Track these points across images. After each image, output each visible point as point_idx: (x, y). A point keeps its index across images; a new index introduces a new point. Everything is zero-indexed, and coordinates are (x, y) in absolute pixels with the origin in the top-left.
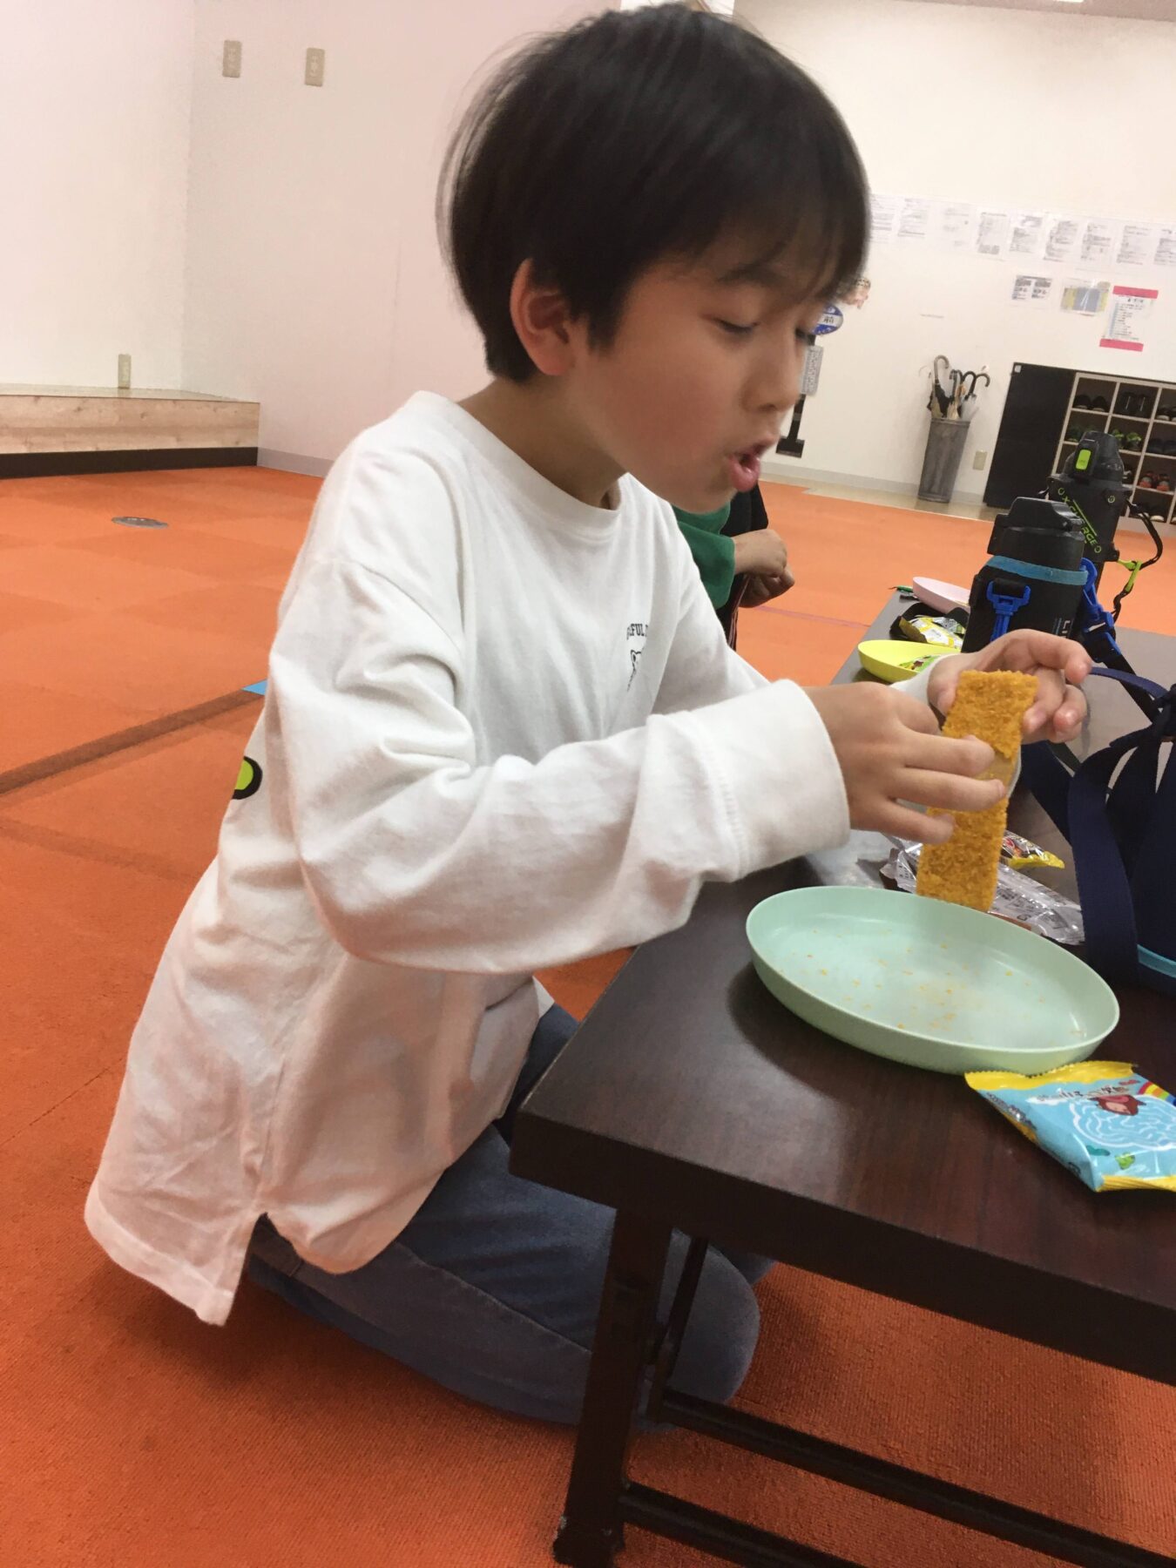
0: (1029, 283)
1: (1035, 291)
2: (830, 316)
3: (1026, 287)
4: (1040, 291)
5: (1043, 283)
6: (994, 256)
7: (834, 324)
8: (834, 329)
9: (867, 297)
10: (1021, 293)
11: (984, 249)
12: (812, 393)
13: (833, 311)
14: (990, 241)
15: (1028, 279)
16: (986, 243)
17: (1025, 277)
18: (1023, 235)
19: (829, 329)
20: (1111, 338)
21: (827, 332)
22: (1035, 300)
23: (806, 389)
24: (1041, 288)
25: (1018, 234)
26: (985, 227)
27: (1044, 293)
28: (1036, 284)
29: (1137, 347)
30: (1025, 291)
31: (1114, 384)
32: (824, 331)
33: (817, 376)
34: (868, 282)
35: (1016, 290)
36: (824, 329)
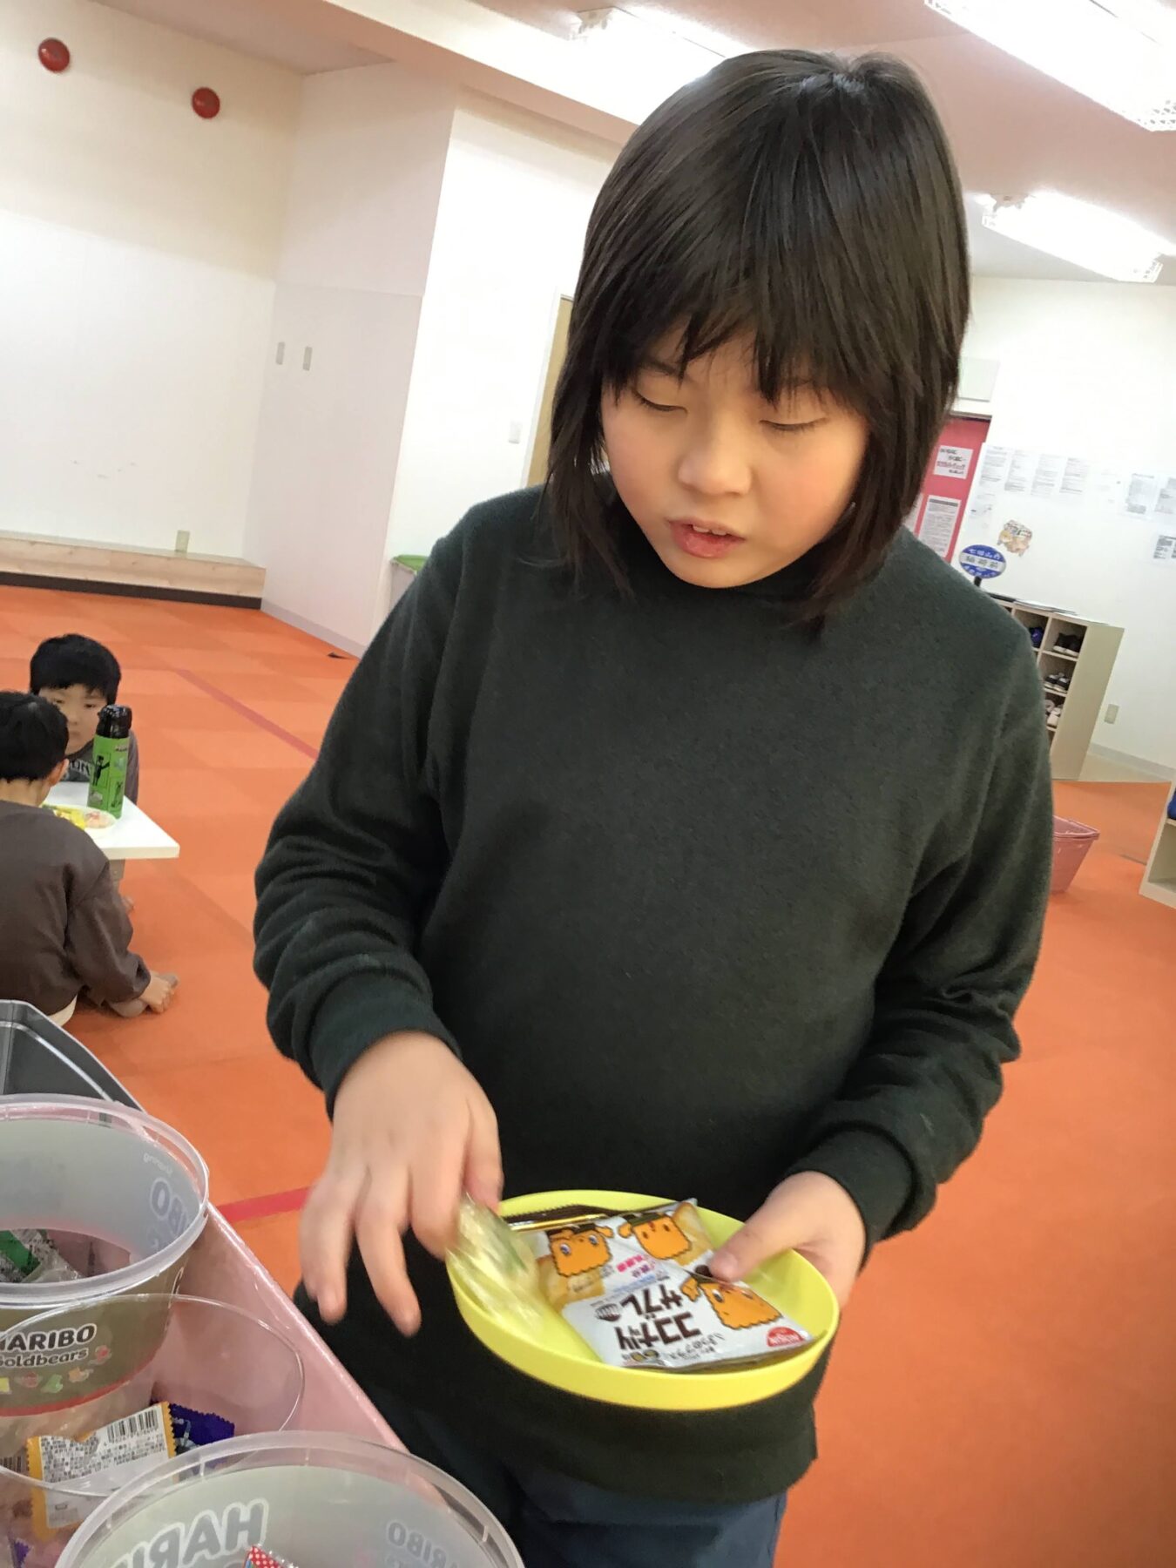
0: (1170, 544)
2: (995, 561)
3: (1167, 547)
6: (1140, 515)
7: (998, 570)
8: (998, 574)
9: (1028, 547)
10: (1162, 552)
11: (1133, 509)
13: (999, 557)
14: (1141, 500)
15: (1168, 539)
16: (1134, 503)
17: (1166, 537)
18: (1167, 497)
19: (993, 574)
21: (991, 576)
25: (1163, 495)
26: (1135, 487)
30: (1166, 550)
34: (1030, 533)
35: (1158, 549)
36: (989, 574)
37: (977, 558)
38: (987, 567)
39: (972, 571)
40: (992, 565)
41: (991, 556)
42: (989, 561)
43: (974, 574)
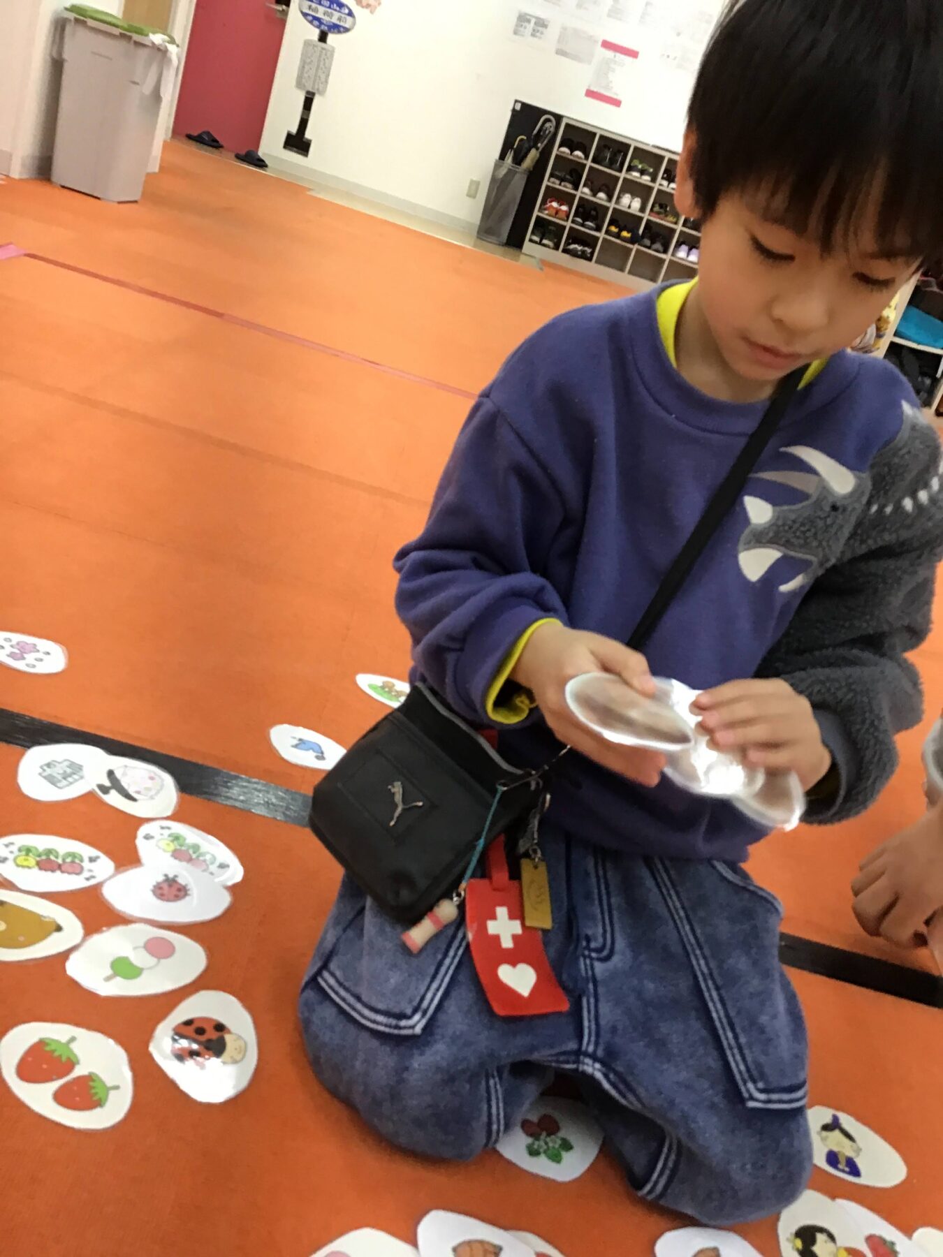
0: (529, 21)
1: (534, 30)
2: (343, 16)
3: (526, 24)
4: (538, 31)
5: (541, 24)
7: (347, 25)
8: (347, 30)
10: (522, 29)
12: (322, 93)
13: (347, 11)
15: (528, 17)
17: (526, 14)
19: (342, 29)
20: (595, 90)
21: (339, 32)
22: (531, 39)
23: (316, 87)
24: (540, 29)
27: (542, 33)
28: (535, 23)
29: (616, 103)
30: (525, 28)
31: (595, 134)
32: (336, 31)
33: (328, 75)
35: (517, 26)
36: (337, 28)
37: (321, 9)
38: (334, 20)
39: (316, 23)
40: (339, 19)
41: (338, 9)
42: (336, 15)
43: (318, 27)
